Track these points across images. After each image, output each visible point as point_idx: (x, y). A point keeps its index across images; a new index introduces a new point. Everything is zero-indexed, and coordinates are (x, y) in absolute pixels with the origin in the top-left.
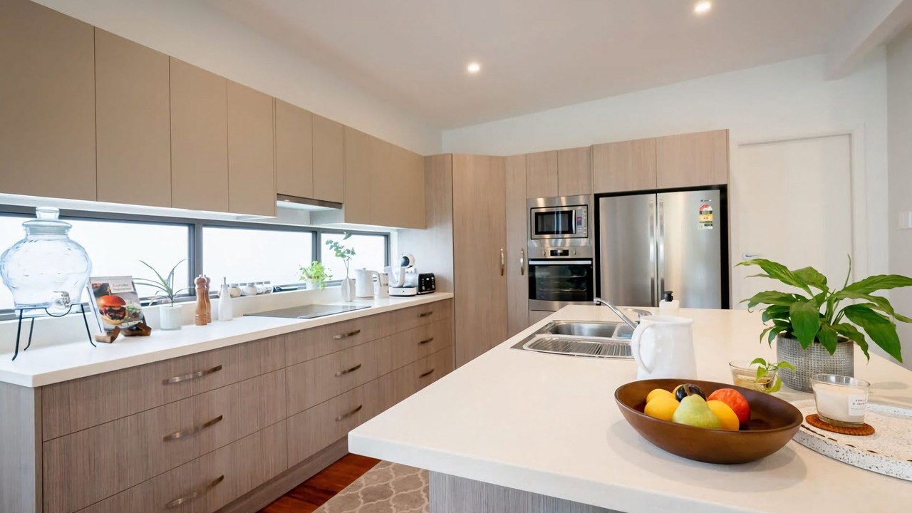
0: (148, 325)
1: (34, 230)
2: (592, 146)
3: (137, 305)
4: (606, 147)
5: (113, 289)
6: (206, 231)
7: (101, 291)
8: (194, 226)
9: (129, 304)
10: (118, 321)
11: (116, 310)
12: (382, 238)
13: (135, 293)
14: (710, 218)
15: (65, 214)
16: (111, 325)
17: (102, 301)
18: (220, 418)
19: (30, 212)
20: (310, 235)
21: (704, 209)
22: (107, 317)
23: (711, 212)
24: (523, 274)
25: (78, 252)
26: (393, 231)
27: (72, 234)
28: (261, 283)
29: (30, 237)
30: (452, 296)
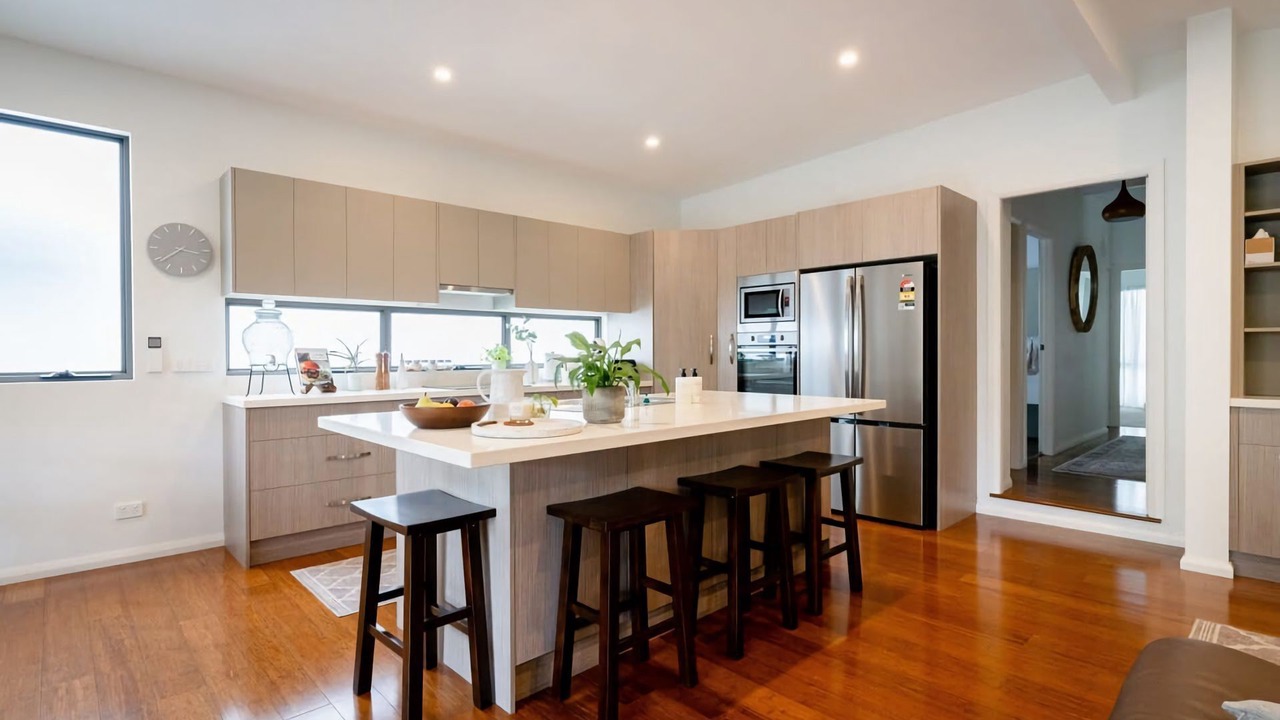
0: (335, 385)
1: (260, 316)
2: (799, 214)
3: (329, 371)
4: (812, 213)
5: (312, 357)
6: (394, 316)
7: (303, 358)
8: (385, 312)
9: (322, 369)
10: (312, 380)
11: (312, 372)
12: (593, 323)
13: (327, 361)
14: (911, 296)
15: (279, 304)
16: (308, 381)
17: (303, 365)
18: (369, 454)
19: (258, 303)
20: (499, 319)
21: (906, 286)
22: (305, 376)
23: (913, 289)
24: (732, 363)
25: (285, 330)
26: (604, 316)
27: (282, 318)
28: (442, 361)
29: (259, 320)
30: (651, 385)
